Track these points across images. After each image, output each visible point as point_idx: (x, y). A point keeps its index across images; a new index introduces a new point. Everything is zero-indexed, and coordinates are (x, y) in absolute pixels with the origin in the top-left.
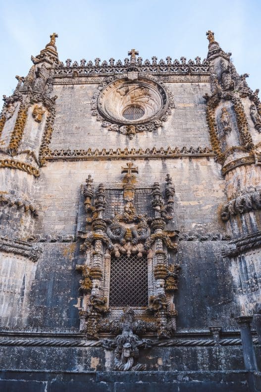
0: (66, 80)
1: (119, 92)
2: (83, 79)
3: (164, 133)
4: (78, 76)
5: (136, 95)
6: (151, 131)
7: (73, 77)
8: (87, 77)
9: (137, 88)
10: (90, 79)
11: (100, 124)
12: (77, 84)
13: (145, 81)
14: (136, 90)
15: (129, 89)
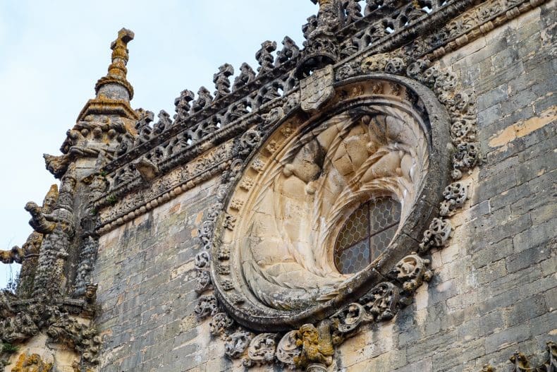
0: (129, 201)
1: (293, 173)
2: (174, 178)
3: (437, 307)
4: (156, 175)
5: (356, 156)
6: (387, 320)
7: (145, 185)
8: (184, 163)
9: (348, 130)
10: (192, 167)
11: (220, 347)
12: (160, 205)
13: (363, 90)
14: (347, 139)
15: (323, 143)
